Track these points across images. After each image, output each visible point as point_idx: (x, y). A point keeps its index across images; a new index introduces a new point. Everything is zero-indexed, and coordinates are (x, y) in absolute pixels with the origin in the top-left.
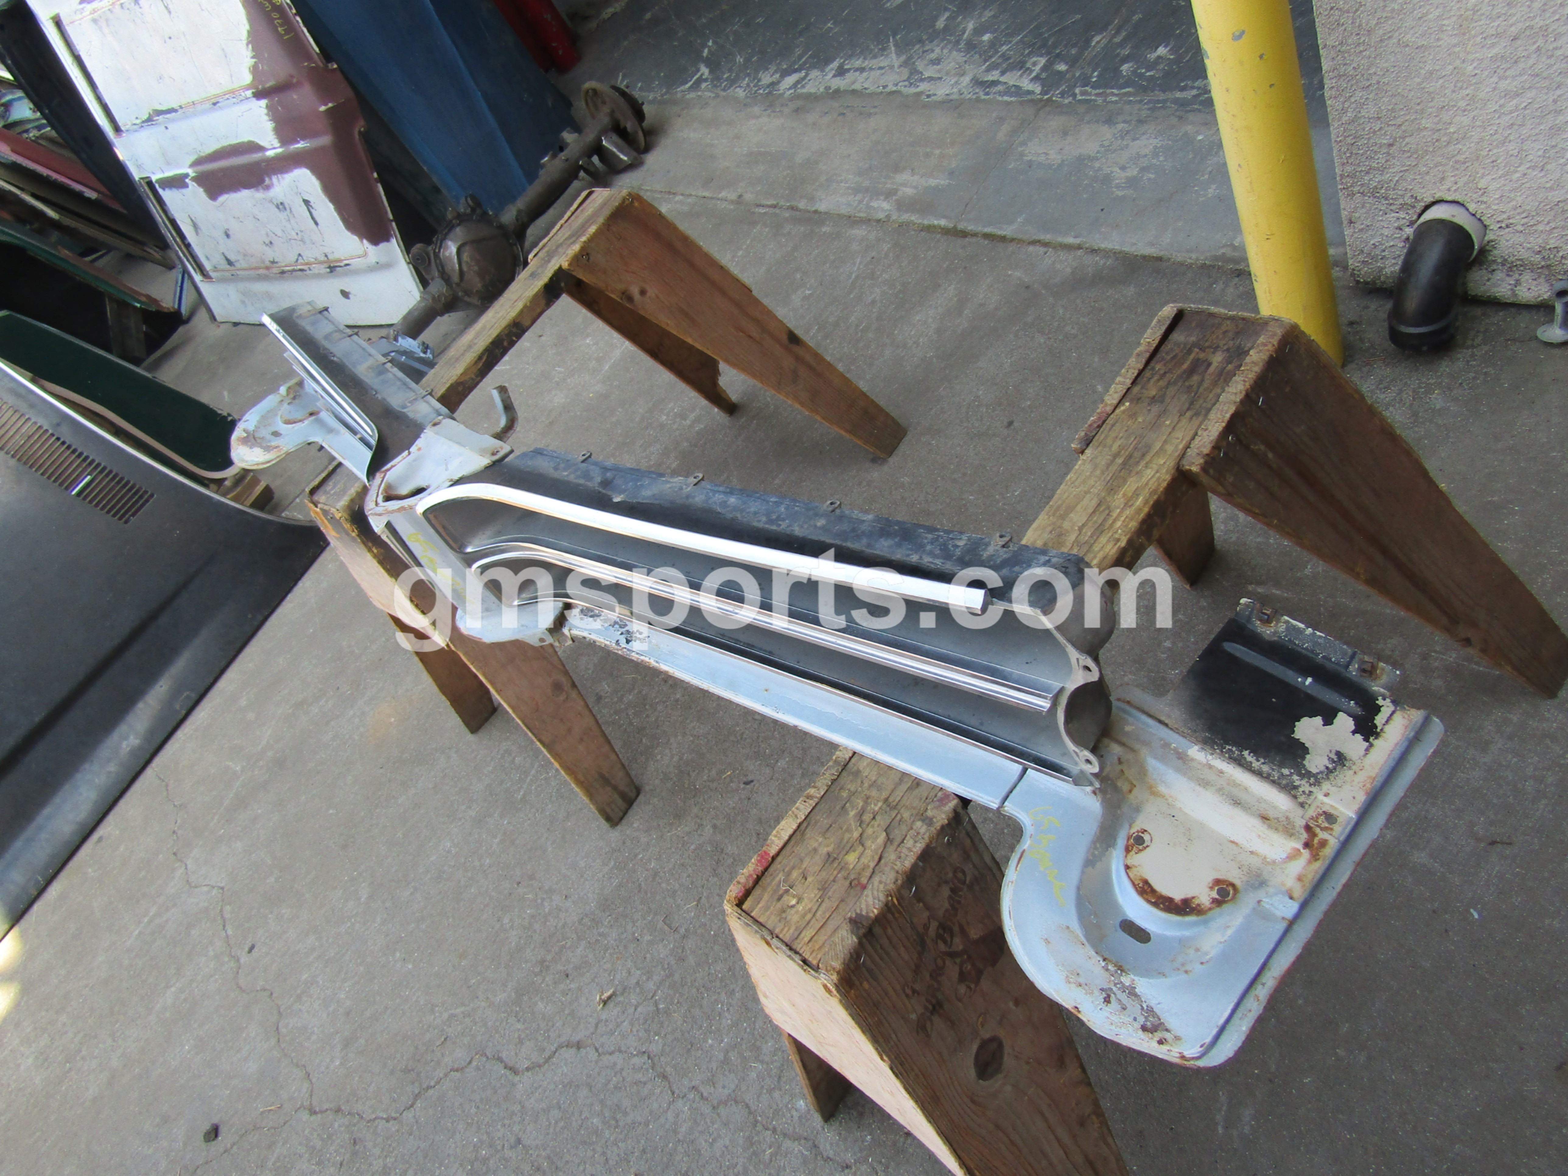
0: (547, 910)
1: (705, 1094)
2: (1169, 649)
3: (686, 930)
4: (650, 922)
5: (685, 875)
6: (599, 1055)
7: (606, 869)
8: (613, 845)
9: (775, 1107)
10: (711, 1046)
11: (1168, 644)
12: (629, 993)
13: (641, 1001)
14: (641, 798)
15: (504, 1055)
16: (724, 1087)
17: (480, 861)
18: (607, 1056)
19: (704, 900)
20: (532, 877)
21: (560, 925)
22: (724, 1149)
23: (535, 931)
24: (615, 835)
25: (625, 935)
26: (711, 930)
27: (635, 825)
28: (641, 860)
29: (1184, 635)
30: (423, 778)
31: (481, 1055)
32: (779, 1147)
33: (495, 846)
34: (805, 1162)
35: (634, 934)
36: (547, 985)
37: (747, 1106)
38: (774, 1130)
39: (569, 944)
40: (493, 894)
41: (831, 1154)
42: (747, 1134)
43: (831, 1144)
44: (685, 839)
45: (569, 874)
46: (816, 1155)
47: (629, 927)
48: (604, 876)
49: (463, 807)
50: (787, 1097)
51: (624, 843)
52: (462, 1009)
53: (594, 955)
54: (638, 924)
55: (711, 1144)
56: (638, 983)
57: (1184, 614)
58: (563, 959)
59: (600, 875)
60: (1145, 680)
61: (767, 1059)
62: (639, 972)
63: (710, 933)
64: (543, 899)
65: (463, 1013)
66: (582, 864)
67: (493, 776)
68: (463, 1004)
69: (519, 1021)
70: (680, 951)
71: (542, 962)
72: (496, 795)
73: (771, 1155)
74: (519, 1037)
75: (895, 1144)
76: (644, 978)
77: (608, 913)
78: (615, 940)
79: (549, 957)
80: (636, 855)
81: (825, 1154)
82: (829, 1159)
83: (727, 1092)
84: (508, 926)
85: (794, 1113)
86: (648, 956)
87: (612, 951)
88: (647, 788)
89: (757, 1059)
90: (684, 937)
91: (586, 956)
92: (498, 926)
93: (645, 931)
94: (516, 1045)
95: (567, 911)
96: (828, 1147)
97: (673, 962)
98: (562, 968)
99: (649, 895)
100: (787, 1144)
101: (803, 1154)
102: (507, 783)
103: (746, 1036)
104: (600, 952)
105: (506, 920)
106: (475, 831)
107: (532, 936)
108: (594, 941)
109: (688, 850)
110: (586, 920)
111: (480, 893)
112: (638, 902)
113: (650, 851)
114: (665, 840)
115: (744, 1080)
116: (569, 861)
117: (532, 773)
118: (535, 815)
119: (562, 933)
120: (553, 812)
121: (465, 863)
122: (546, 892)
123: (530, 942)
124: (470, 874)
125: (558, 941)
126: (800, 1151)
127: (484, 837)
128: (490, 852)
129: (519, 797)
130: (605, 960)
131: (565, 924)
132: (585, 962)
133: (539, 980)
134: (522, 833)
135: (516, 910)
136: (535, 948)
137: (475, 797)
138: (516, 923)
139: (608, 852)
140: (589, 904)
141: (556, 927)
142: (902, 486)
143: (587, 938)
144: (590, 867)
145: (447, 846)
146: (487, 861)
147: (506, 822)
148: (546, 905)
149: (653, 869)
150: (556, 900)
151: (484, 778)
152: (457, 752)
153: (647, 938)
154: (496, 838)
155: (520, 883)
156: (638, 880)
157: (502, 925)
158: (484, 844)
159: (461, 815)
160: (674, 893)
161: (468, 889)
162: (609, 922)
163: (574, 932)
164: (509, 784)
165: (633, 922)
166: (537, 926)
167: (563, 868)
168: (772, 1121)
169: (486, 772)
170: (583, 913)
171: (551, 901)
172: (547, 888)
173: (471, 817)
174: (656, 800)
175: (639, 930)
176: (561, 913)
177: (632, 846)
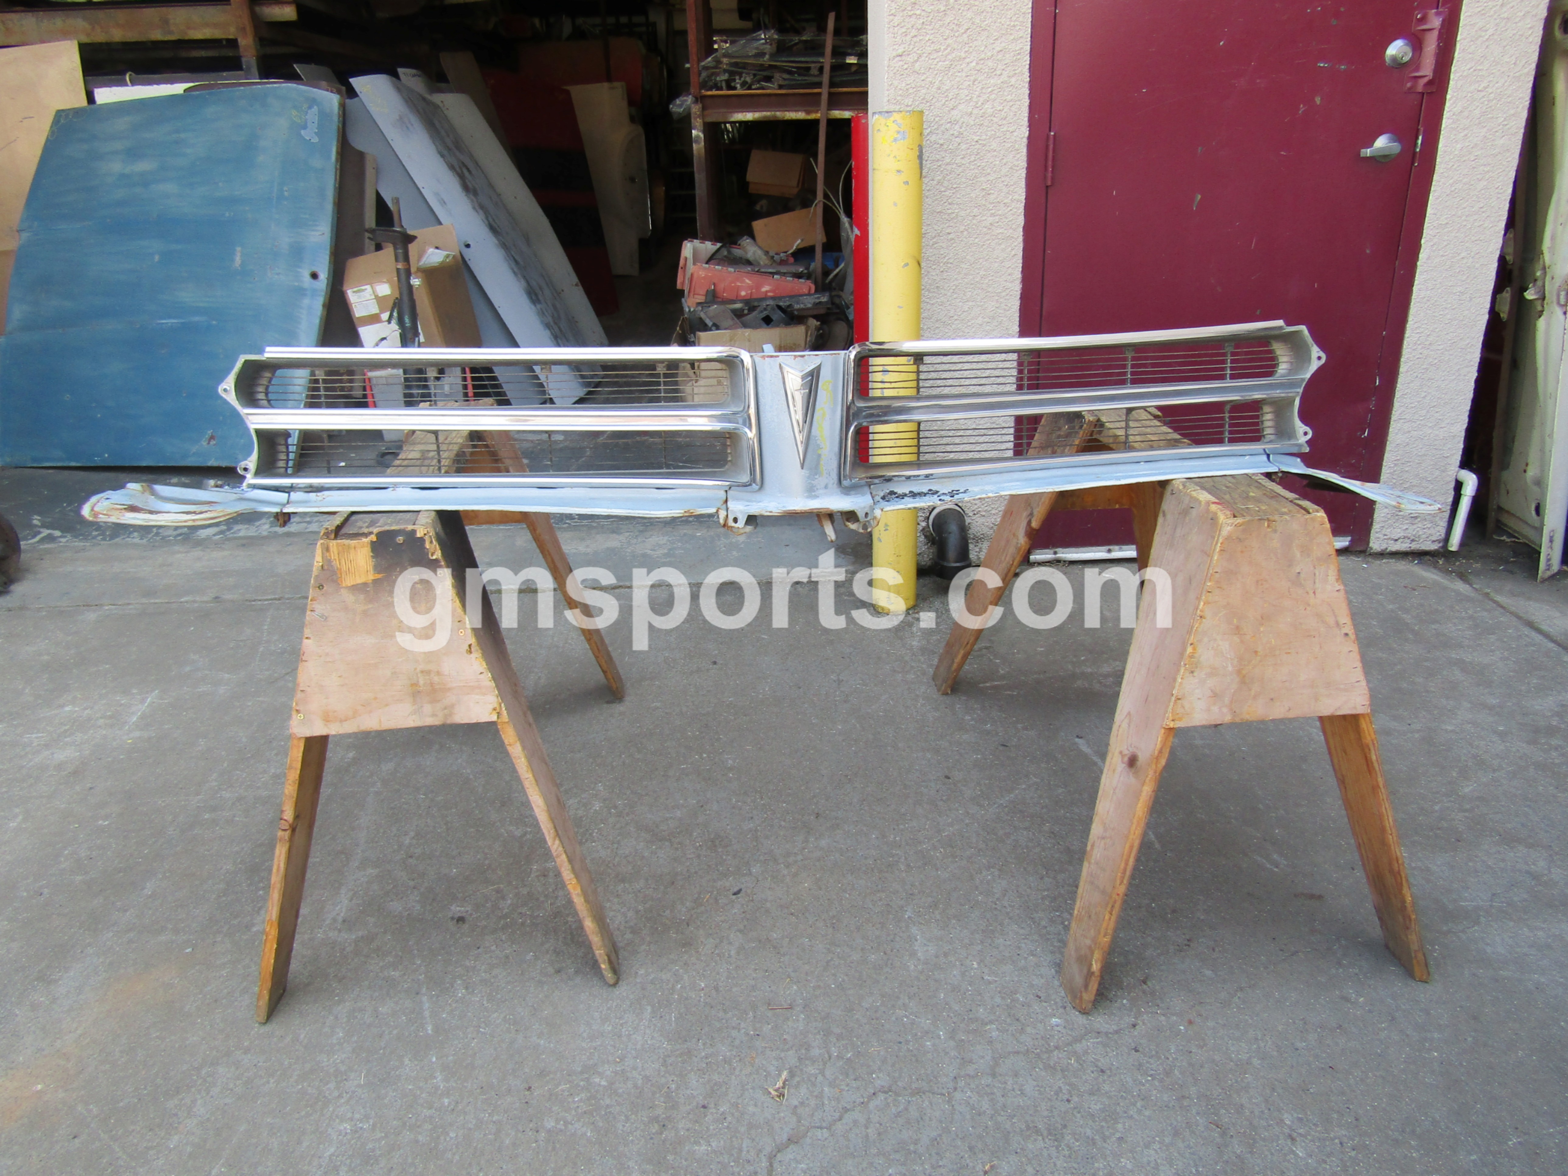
0: (604, 1083)
1: (972, 1073)
2: (972, 719)
3: (803, 1000)
4: (755, 1018)
5: (750, 971)
6: (829, 1128)
7: (647, 1016)
8: (632, 997)
9: (1039, 1037)
10: (934, 1045)
11: (968, 718)
12: (801, 1070)
13: (821, 1067)
16: (983, 1057)
17: (430, 1108)
18: (839, 1123)
19: (793, 975)
20: (542, 1074)
21: (640, 1082)
22: (1037, 1088)
23: (608, 1106)
24: (623, 989)
25: (737, 1042)
27: (641, 972)
28: (683, 987)
29: (971, 712)
30: (199, 1102)
32: (1075, 1052)
33: (442, 1085)
34: (1105, 1045)
35: (747, 1034)
36: (687, 1130)
37: (1017, 1052)
38: (1057, 1048)
39: (673, 1086)
40: (495, 1118)
41: (1115, 1028)
42: (1041, 1067)
43: (1107, 1023)
44: (717, 952)
45: (599, 1043)
46: (1106, 1036)
47: (734, 1033)
48: (650, 1021)
49: (332, 1085)
50: (1039, 1025)
51: (644, 989)
53: (719, 1073)
54: (743, 1025)
55: (1023, 1093)
56: (800, 1059)
57: (959, 705)
58: (682, 1100)
59: (645, 1022)
61: (992, 1018)
62: (790, 1052)
64: (588, 1079)
66: (607, 1028)
67: (354, 1039)
71: (655, 1119)
72: (384, 1049)
73: (1077, 1061)
75: (1144, 992)
76: (803, 1051)
78: (730, 1051)
79: (659, 1111)
80: (673, 988)
81: (1111, 1031)
82: (1116, 1032)
84: (561, 1126)
85: (1059, 1029)
86: (785, 1037)
87: (738, 1059)
89: (984, 1024)
90: (806, 1006)
92: (542, 1135)
93: (758, 1025)
95: (635, 1068)
96: (1107, 1026)
99: (728, 1003)
100: (1078, 1047)
101: (1098, 1043)
102: (390, 1033)
103: (955, 1020)
104: (724, 1068)
105: (550, 1124)
106: (383, 1092)
107: (610, 1112)
108: (704, 1065)
109: (730, 956)
110: (670, 1061)
111: (470, 1129)
112: (721, 1014)
113: (686, 977)
114: (694, 964)
115: (991, 1042)
116: (585, 1035)
117: (427, 1005)
118: (478, 1032)
119: (652, 1085)
120: (505, 1017)
121: (404, 1124)
122: (582, 1073)
123: (614, 1118)
124: (428, 1126)
125: (654, 1093)
126: (1094, 1043)
127: (410, 1087)
128: (440, 1092)
129: (430, 1032)
130: (738, 1069)
131: (647, 1078)
132: (715, 1084)
133: (668, 1134)
134: (475, 1054)
135: (555, 1108)
136: (627, 1117)
137: (343, 1068)
138: (569, 1118)
139: (631, 1004)
140: (659, 1048)
141: (636, 1086)
142: (657, 708)
143: (692, 1070)
144: (622, 1025)
145: (345, 1128)
146: (446, 1101)
147: (434, 1059)
148: (597, 1080)
149: (706, 986)
150: (607, 1069)
151: (337, 1047)
152: (247, 1051)
153: (767, 1028)
154: (435, 1078)
155: (530, 1088)
156: (699, 1001)
157: (549, 1131)
158: (418, 1092)
159: (336, 1094)
160: (754, 988)
161: (442, 1138)
162: (704, 1044)
163: (667, 1075)
164: (395, 1032)
165: (734, 1028)
166: (608, 1101)
167: (584, 1044)
168: (1049, 1045)
169: (335, 1041)
170: (659, 1057)
171: (601, 1075)
172: (579, 1069)
173: (359, 1086)
174: (643, 947)
175: (750, 1028)
176: (628, 1074)
177: (658, 986)
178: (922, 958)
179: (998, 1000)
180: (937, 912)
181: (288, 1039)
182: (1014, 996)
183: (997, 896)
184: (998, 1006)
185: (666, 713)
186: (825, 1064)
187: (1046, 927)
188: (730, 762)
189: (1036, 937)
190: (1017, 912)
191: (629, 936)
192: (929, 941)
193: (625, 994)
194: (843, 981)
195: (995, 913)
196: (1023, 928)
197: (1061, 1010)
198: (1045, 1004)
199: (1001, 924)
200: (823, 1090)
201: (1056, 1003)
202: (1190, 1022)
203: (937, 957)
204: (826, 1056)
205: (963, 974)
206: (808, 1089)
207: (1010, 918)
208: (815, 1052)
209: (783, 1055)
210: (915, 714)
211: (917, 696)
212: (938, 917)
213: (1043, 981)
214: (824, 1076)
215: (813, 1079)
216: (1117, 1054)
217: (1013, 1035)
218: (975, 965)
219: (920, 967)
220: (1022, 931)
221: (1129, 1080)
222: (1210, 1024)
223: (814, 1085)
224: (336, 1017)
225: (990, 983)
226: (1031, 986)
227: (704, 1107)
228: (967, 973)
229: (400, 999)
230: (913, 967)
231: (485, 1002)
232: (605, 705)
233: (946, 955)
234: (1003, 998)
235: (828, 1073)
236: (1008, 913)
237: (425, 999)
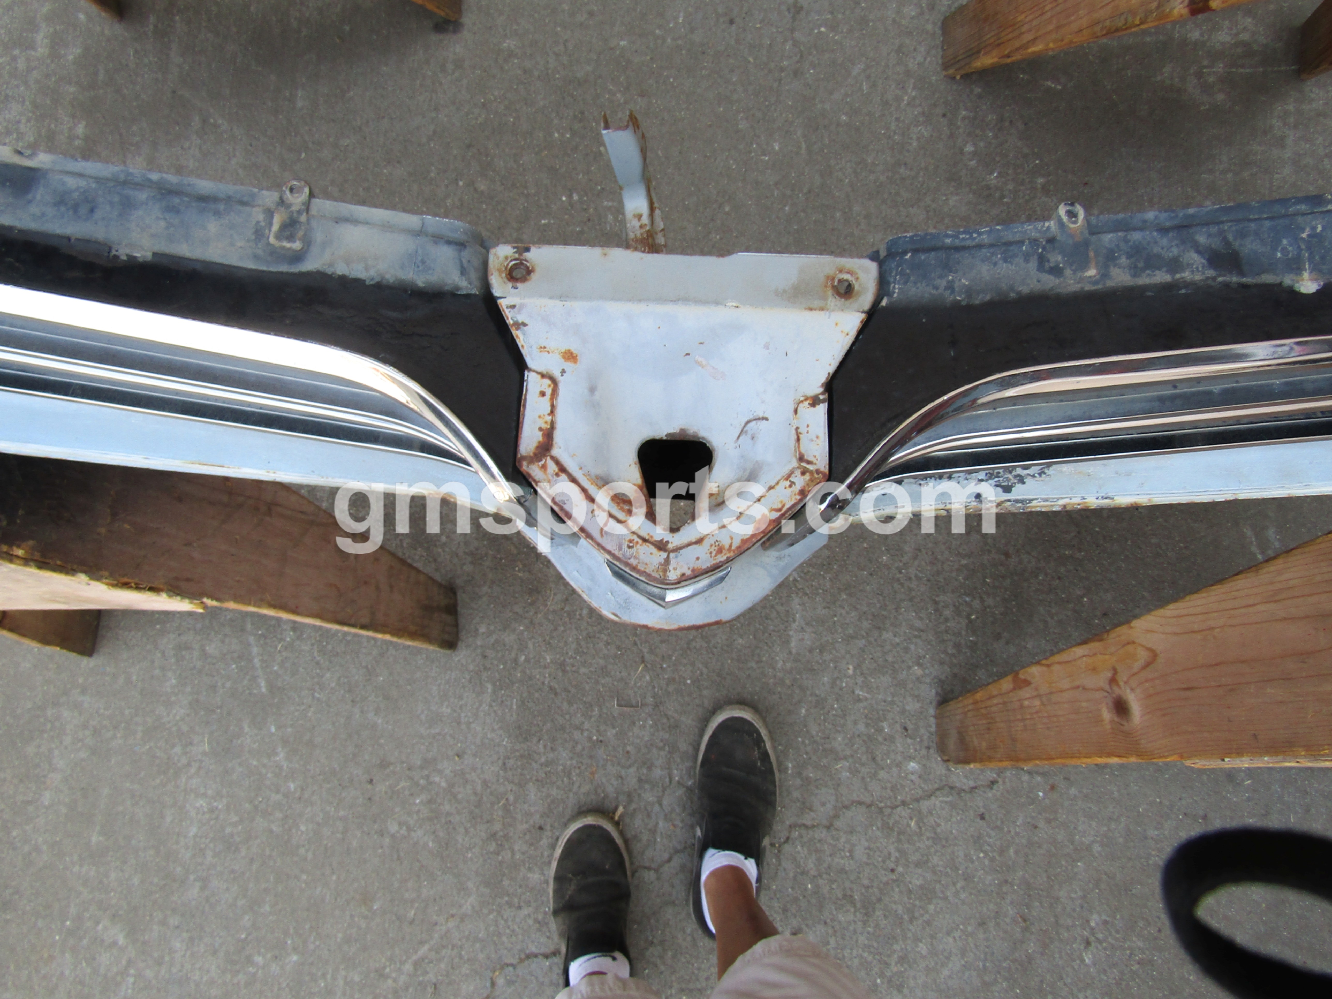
0: (443, 784)
2: (975, 154)
3: (653, 697)
4: (600, 716)
5: (601, 645)
6: (656, 870)
7: (487, 698)
8: (471, 667)
9: (889, 785)
11: (969, 148)
12: (639, 795)
13: (660, 794)
14: (462, 597)
15: (533, 949)
16: (823, 804)
17: (278, 792)
18: (667, 865)
19: (647, 656)
20: (384, 764)
21: (479, 788)
22: (867, 851)
23: (449, 814)
24: (461, 656)
25: (579, 747)
26: (685, 679)
27: (482, 629)
28: (527, 660)
29: (978, 132)
30: (56, 752)
31: (502, 968)
32: (920, 812)
33: (285, 765)
34: (953, 806)
35: (590, 739)
36: (523, 853)
37: (861, 803)
38: (904, 803)
39: (511, 798)
40: (342, 813)
41: (972, 784)
42: (879, 824)
43: (966, 777)
44: (567, 608)
45: (437, 731)
46: (959, 794)
47: (577, 735)
48: (491, 706)
49: (178, 749)
50: (894, 769)
51: (485, 657)
52: (426, 947)
53: (558, 788)
54: (586, 725)
55: (852, 857)
56: (640, 780)
57: (966, 109)
58: (519, 817)
59: (485, 707)
60: (971, 196)
61: (848, 753)
62: (632, 770)
63: (685, 684)
64: (427, 777)
65: (430, 950)
66: (446, 710)
67: (188, 689)
68: (422, 943)
69: (520, 907)
70: (665, 721)
71: (493, 836)
72: (221, 707)
73: (917, 824)
74: (536, 921)
76: (645, 771)
77: (535, 740)
78: (571, 759)
79: (497, 827)
80: (516, 661)
81: (966, 788)
82: (972, 788)
83: (829, 806)
84: (404, 831)
85: (913, 777)
86: (629, 748)
87: (577, 771)
88: (459, 582)
89: (838, 759)
90: (656, 706)
91: (548, 796)
92: (387, 840)
93: (602, 728)
94: (539, 930)
95: (474, 769)
96: (965, 781)
97: (666, 736)
98: (525, 826)
99: (573, 690)
100: (925, 805)
101: (946, 802)
102: (223, 685)
103: (809, 749)
104: (562, 781)
105: (393, 827)
106: (230, 765)
107: (450, 821)
108: (544, 775)
109: (581, 618)
110: (511, 762)
111: (319, 824)
112: (565, 705)
113: (530, 645)
114: (541, 625)
115: (839, 785)
116: (423, 717)
117: (255, 650)
118: (313, 697)
119: (491, 793)
120: (339, 679)
121: (256, 807)
122: (422, 768)
123: (454, 828)
124: (278, 815)
125: (493, 804)
126: (942, 802)
127: (255, 763)
128: (284, 774)
129: (264, 690)
130: (577, 785)
131: (485, 783)
132: (553, 802)
133: (506, 855)
134: (314, 727)
135: (397, 810)
136: (466, 830)
137: (185, 728)
138: (411, 822)
139: (471, 678)
140: (499, 745)
141: (475, 794)
142: (511, 54)
143: (531, 779)
144: (461, 707)
145: (201, 806)
146: (292, 786)
147: (273, 729)
148: (437, 779)
149: (552, 662)
150: (447, 767)
151: (173, 698)
152: (84, 692)
153: (611, 733)
154: (277, 754)
155: (371, 780)
156: (543, 683)
157: (393, 836)
158: (264, 771)
159: (184, 761)
160: (604, 671)
161: (294, 831)
162: (545, 746)
163: (506, 783)
164: (228, 684)
165: (577, 728)
166: (447, 807)
167: (422, 730)
168: (896, 798)
169: (169, 690)
170: (499, 758)
171: (440, 772)
172: (419, 763)
173: (204, 754)
174: (485, 589)
175: (594, 731)
176: (467, 776)
177: (500, 655)
178: (794, 651)
179: (861, 727)
180: (828, 577)
181: (121, 680)
182: (881, 724)
183: (905, 559)
184: (859, 736)
185: (525, 71)
186: (664, 791)
187: (947, 620)
188: (610, 217)
189: (931, 637)
190: (923, 588)
191: (468, 568)
192: (808, 624)
193: (464, 662)
194: (702, 674)
195: (896, 586)
196: (921, 619)
197: (924, 752)
198: (909, 741)
199: (897, 609)
200: (657, 824)
201: (922, 741)
202: (1053, 788)
203: (811, 651)
204: (667, 780)
205: (833, 683)
206: (643, 820)
207: (911, 600)
208: (658, 773)
209: (623, 773)
210: (893, 127)
211: (908, 73)
212: (828, 585)
213: (918, 705)
214: (660, 805)
215: (649, 808)
216: (962, 819)
217: (863, 778)
218: (850, 672)
219: (788, 665)
220: (918, 624)
221: (961, 854)
222: (1073, 791)
223: (649, 816)
224: (163, 653)
225: (859, 700)
226: (903, 712)
227: (541, 828)
228: (838, 682)
229: (226, 635)
230: (781, 663)
231: (316, 654)
232: (434, 37)
233: (822, 650)
234: (867, 725)
235: (665, 802)
236: (910, 589)
237: (252, 639)
